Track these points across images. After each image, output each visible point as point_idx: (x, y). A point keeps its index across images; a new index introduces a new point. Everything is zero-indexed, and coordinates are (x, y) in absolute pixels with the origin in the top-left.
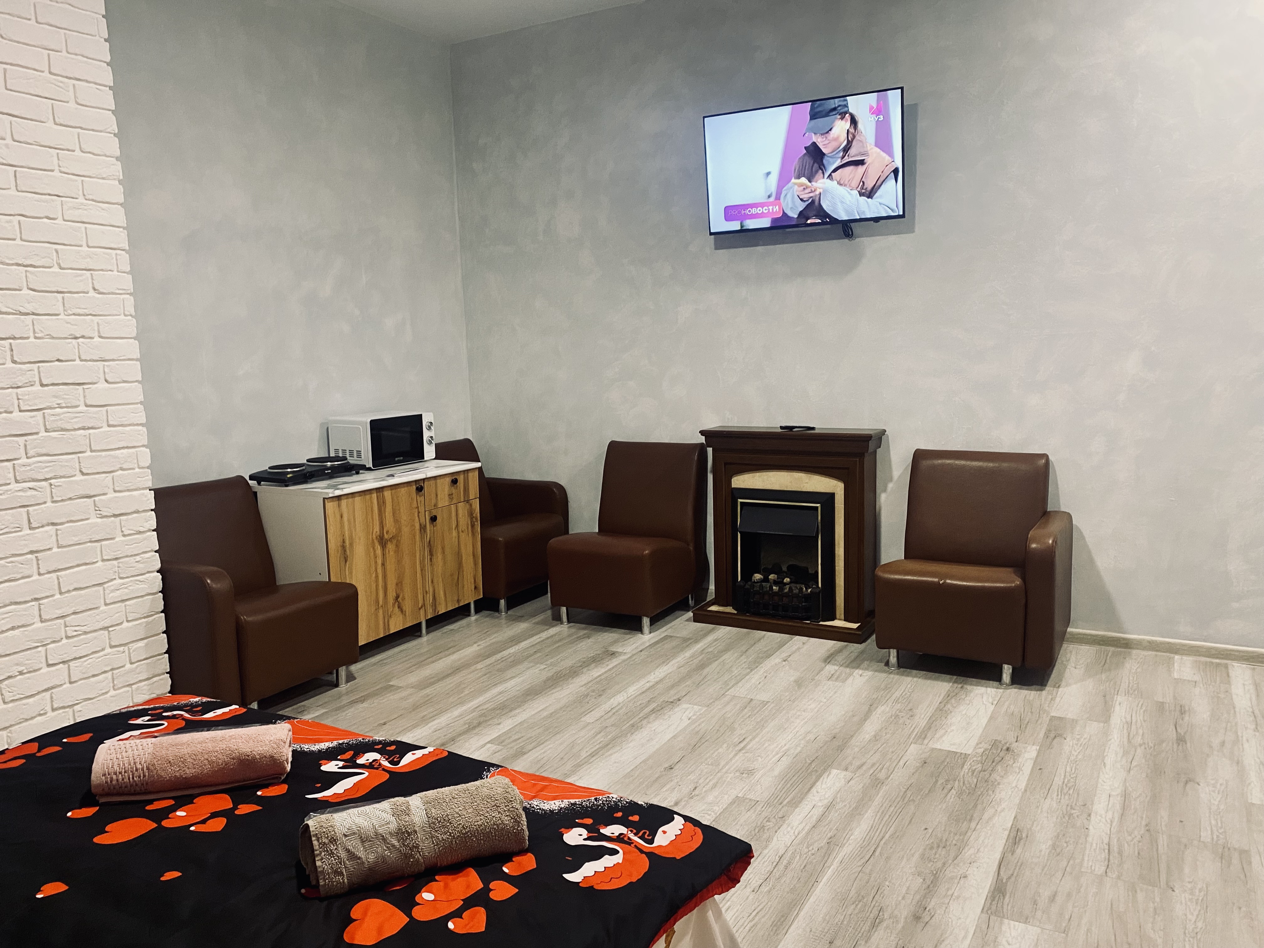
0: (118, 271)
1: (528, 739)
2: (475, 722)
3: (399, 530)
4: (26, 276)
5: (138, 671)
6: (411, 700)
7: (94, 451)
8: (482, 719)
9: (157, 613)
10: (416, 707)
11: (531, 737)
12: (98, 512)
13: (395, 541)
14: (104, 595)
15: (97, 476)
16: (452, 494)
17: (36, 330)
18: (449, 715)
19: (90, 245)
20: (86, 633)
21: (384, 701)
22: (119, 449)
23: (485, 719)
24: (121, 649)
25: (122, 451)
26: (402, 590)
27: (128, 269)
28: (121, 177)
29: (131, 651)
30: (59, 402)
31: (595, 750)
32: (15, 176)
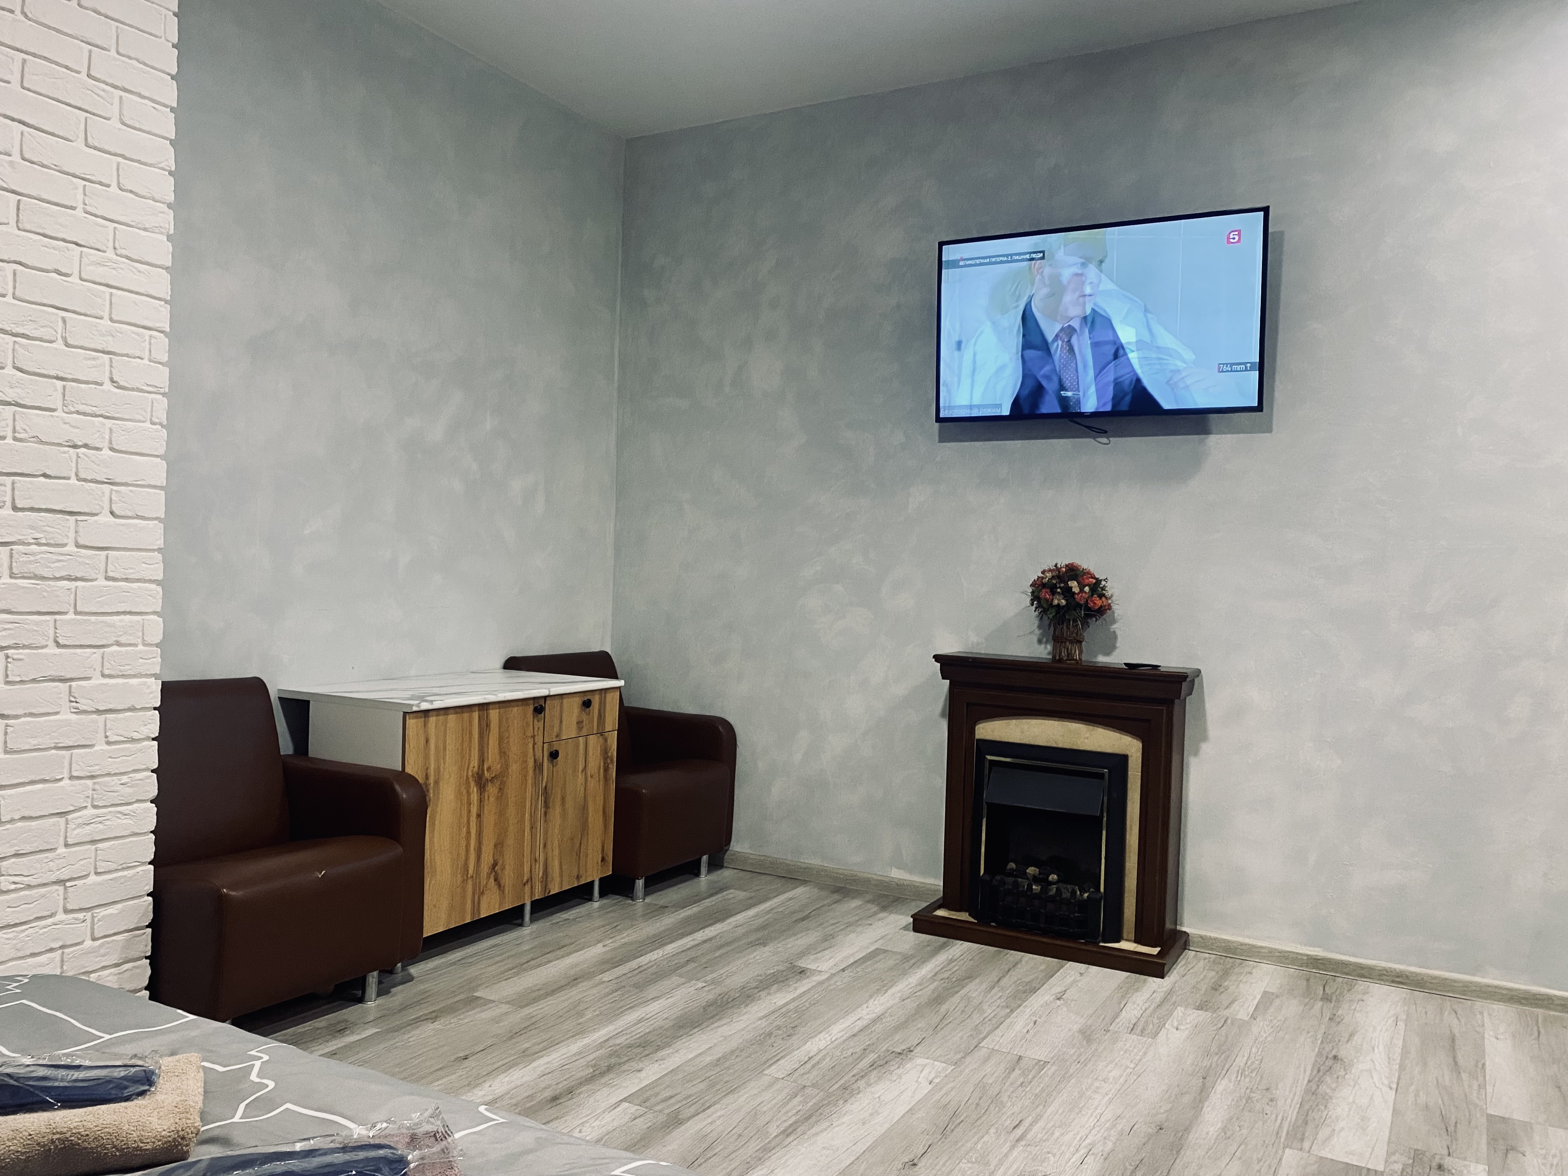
0: (150, 361)
1: (685, 1099)
2: (604, 1064)
3: (506, 767)
4: (14, 350)
5: (102, 951)
6: (506, 1023)
7: (80, 613)
8: (613, 1060)
9: (143, 863)
10: (514, 1035)
11: (690, 1096)
12: (74, 704)
13: (499, 783)
14: (66, 832)
15: (79, 651)
16: (582, 722)
17: (17, 428)
18: (564, 1051)
19: (115, 318)
20: (29, 887)
21: (466, 1021)
22: (118, 613)
23: (618, 1060)
24: (81, 916)
25: (122, 617)
26: (502, 854)
27: (165, 358)
28: (172, 232)
29: (96, 920)
30: (38, 535)
31: (791, 1125)
32: (18, 209)
